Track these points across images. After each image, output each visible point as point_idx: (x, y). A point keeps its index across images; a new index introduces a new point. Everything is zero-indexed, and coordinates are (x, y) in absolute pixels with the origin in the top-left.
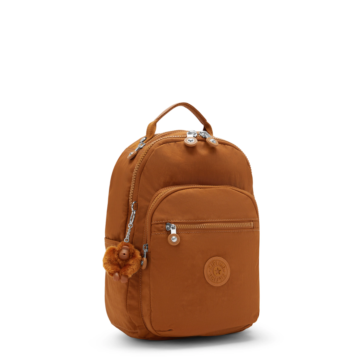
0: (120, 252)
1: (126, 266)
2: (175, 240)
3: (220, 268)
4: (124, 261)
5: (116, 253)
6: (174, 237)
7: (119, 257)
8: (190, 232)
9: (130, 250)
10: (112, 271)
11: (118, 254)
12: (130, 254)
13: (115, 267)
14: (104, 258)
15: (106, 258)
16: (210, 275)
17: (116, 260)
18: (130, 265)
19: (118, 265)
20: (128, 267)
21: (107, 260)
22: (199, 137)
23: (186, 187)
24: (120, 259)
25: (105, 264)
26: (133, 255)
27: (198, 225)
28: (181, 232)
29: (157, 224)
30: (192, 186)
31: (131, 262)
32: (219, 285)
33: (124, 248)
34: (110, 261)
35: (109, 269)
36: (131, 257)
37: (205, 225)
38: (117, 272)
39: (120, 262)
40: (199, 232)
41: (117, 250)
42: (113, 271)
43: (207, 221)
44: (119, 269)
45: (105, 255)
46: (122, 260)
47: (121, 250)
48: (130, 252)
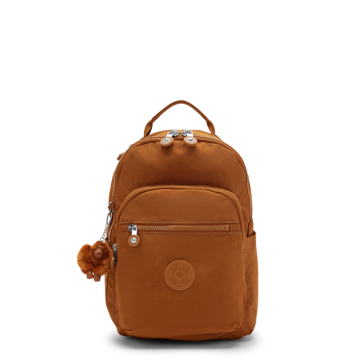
0: (95, 251)
1: (99, 265)
2: (134, 241)
3: (182, 272)
4: (98, 260)
5: (91, 251)
6: (134, 238)
7: (93, 256)
8: (152, 233)
9: (105, 250)
10: (85, 269)
11: (93, 253)
12: (104, 253)
13: (89, 265)
14: (79, 254)
15: (81, 256)
16: (170, 278)
17: (91, 259)
18: (103, 265)
19: (92, 263)
20: (101, 267)
21: (82, 258)
22: (181, 136)
23: (156, 187)
24: (94, 257)
25: (79, 261)
26: (107, 255)
27: (162, 227)
28: (143, 233)
29: (122, 224)
30: (163, 187)
31: (105, 262)
32: (181, 289)
33: (99, 248)
34: (84, 258)
35: (82, 267)
36: (105, 257)
37: (168, 227)
38: (90, 270)
39: (94, 261)
40: (162, 233)
41: (92, 248)
42: (87, 269)
43: (172, 222)
44: (92, 267)
45: (80, 252)
46: (96, 259)
47: (96, 249)
48: (105, 252)
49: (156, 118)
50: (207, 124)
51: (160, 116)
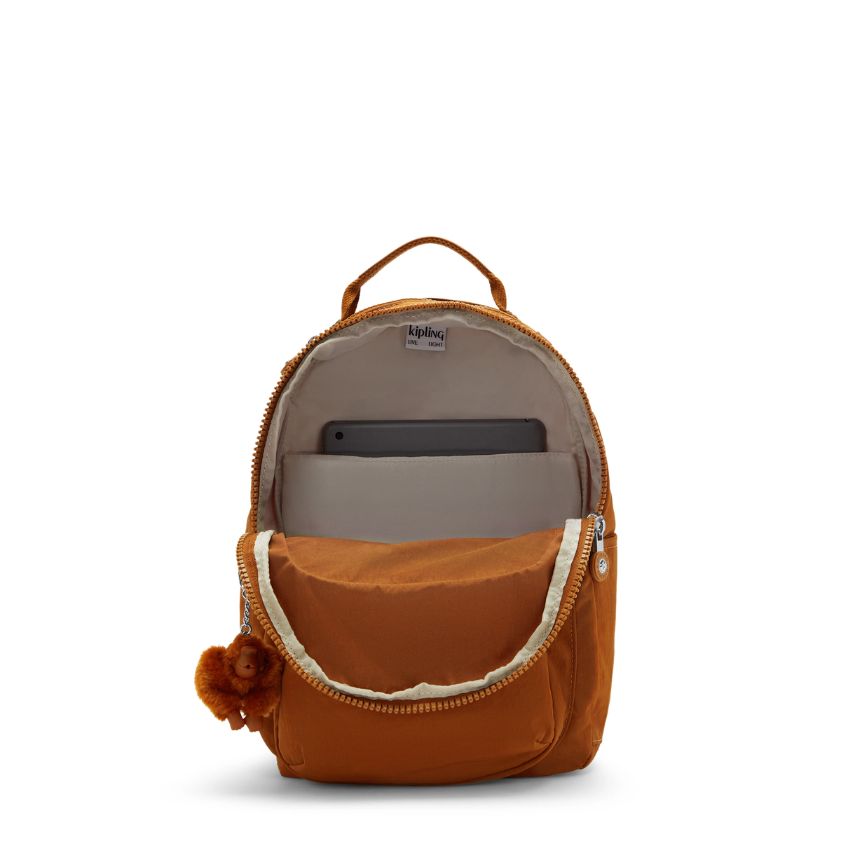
0: (236, 661)
5: (226, 664)
7: (234, 673)
11: (232, 667)
24: (237, 676)
36: (262, 669)
47: (239, 656)
49: (368, 275)
50: (491, 286)
51: (377, 272)
